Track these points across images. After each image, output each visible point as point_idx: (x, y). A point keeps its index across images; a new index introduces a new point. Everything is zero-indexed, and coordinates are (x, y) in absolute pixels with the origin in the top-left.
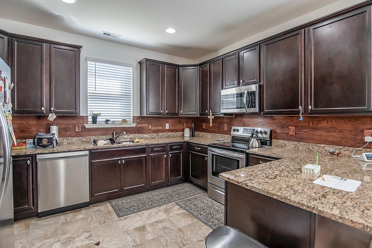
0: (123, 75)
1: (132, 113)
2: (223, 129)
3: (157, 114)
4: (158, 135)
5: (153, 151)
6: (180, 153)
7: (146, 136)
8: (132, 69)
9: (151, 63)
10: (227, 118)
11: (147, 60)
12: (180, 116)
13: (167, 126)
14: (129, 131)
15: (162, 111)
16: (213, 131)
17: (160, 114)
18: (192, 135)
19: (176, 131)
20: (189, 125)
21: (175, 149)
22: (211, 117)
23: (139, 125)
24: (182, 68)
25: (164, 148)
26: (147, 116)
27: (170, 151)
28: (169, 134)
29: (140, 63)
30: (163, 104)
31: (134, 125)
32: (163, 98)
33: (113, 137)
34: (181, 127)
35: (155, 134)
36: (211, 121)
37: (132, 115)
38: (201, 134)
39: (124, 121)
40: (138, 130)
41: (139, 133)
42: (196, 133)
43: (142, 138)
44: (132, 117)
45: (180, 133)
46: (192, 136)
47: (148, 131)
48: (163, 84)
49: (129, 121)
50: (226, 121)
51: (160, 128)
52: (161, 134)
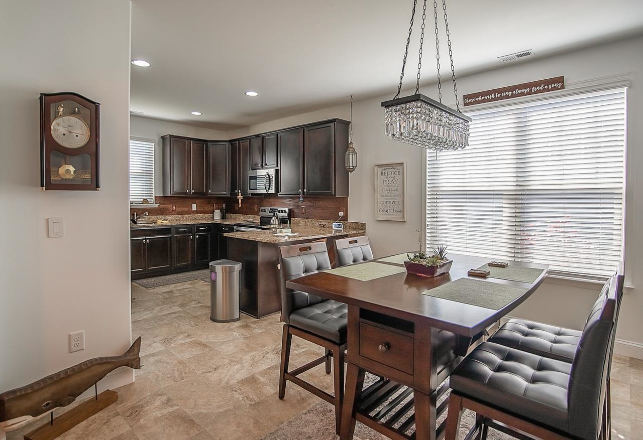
0: (144, 151)
1: (153, 192)
2: (254, 209)
3: (182, 194)
4: (183, 217)
5: (178, 232)
6: (208, 235)
7: (170, 217)
8: (153, 144)
9: (176, 139)
10: (258, 199)
11: (171, 136)
12: (209, 195)
13: (194, 207)
14: (152, 212)
15: (188, 191)
16: (246, 212)
17: (186, 193)
18: (223, 217)
19: (205, 213)
20: (219, 206)
21: (202, 231)
22: (240, 197)
23: (162, 206)
24: (210, 143)
25: (191, 229)
26: (171, 195)
27: (197, 232)
28: (196, 215)
29: (163, 138)
30: (189, 183)
31: (156, 206)
32: (189, 177)
33: (134, 218)
34: (211, 208)
35: (180, 216)
36: (240, 201)
37: (153, 195)
38: (234, 216)
39: (145, 201)
40: (161, 212)
41: (162, 214)
42: (228, 215)
43: (164, 220)
44: (153, 197)
45: (209, 215)
46: (223, 219)
47: (172, 213)
48: (189, 162)
49: (150, 201)
50: (256, 201)
51: (186, 209)
52: (187, 216)
